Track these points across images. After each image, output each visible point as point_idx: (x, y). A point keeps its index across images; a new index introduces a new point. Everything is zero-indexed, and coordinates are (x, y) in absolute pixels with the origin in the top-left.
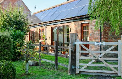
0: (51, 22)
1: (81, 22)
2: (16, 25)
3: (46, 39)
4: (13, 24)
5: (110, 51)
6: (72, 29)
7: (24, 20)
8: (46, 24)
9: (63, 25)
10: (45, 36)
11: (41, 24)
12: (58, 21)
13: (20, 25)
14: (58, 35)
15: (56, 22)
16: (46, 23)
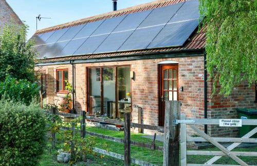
0: (85, 58)
2: (11, 64)
3: (74, 92)
6: (136, 74)
7: (30, 53)
8: (73, 61)
9: (115, 63)
10: (71, 85)
13: (19, 65)
14: (102, 82)
15: (99, 56)
16: (73, 58)
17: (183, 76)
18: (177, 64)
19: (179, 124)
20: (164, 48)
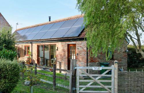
0: (37, 41)
1: (68, 42)
2: (5, 43)
3: (32, 55)
4: (3, 43)
5: (105, 74)
6: (58, 48)
7: (13, 39)
8: (32, 42)
9: (50, 43)
10: (31, 52)
11: (26, 41)
12: (45, 40)
13: (9, 44)
14: (44, 51)
15: (43, 40)
16: (32, 41)
17: (78, 49)
18: (75, 44)
19: (76, 69)
20: (70, 37)
